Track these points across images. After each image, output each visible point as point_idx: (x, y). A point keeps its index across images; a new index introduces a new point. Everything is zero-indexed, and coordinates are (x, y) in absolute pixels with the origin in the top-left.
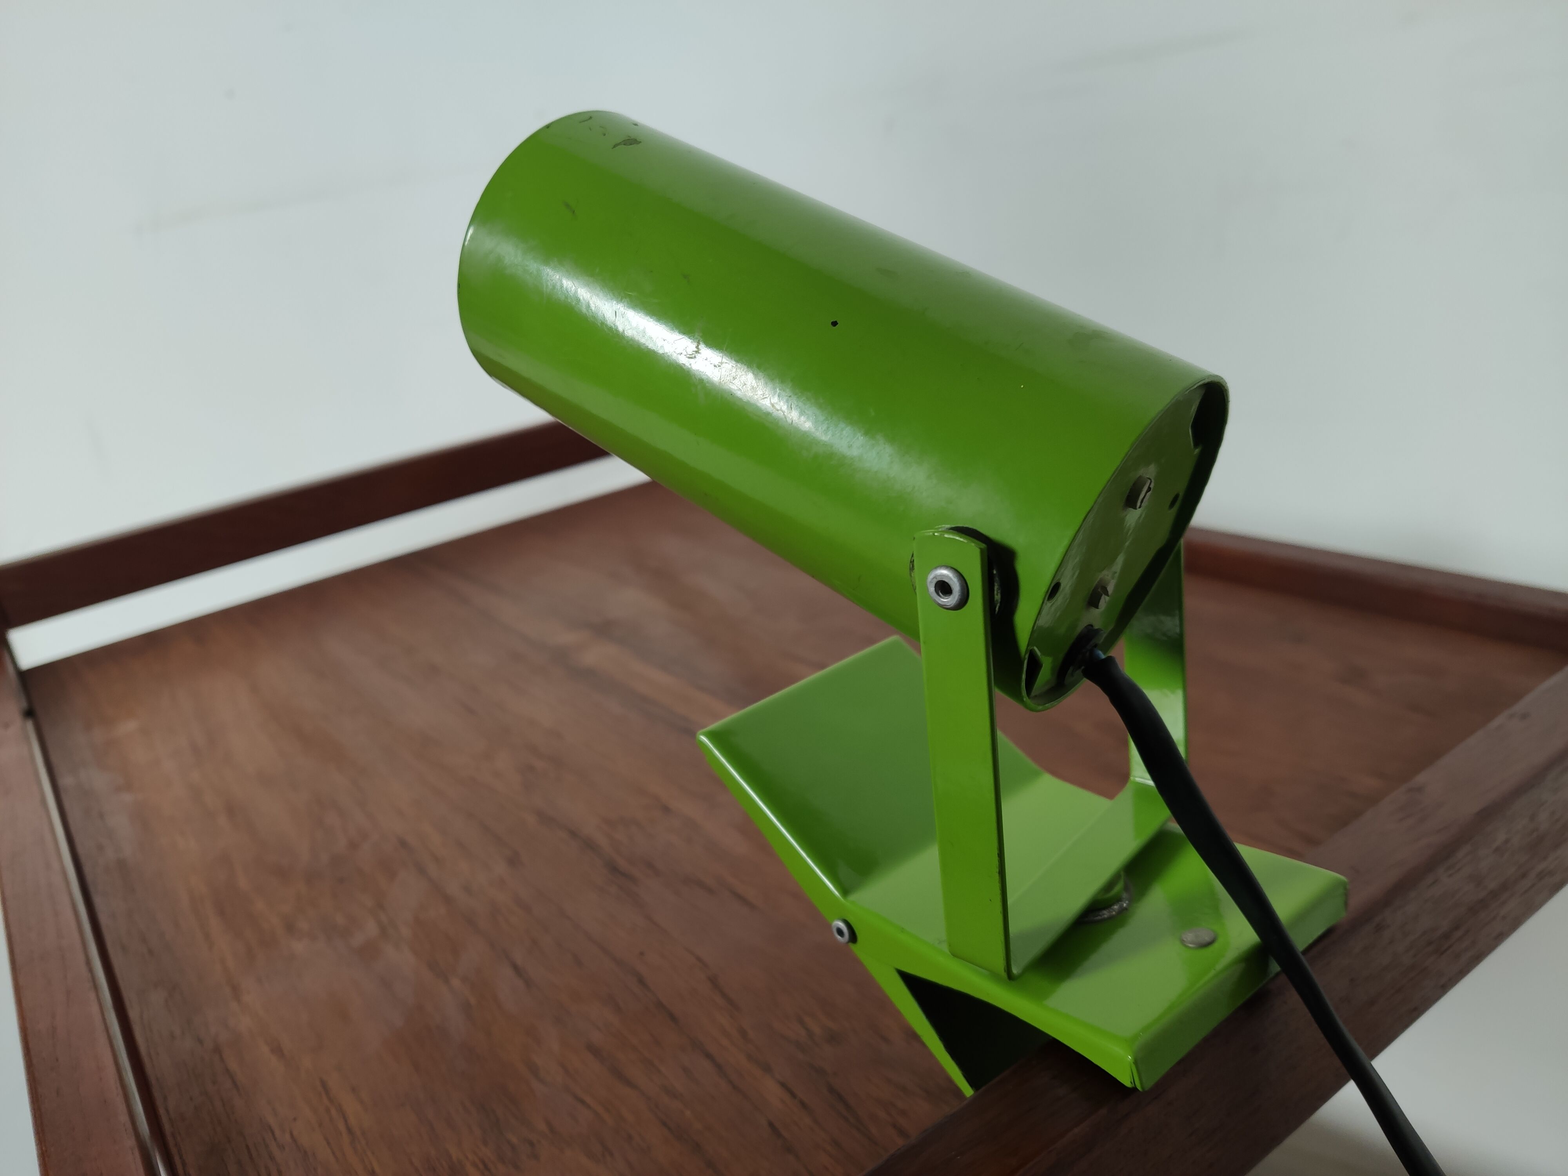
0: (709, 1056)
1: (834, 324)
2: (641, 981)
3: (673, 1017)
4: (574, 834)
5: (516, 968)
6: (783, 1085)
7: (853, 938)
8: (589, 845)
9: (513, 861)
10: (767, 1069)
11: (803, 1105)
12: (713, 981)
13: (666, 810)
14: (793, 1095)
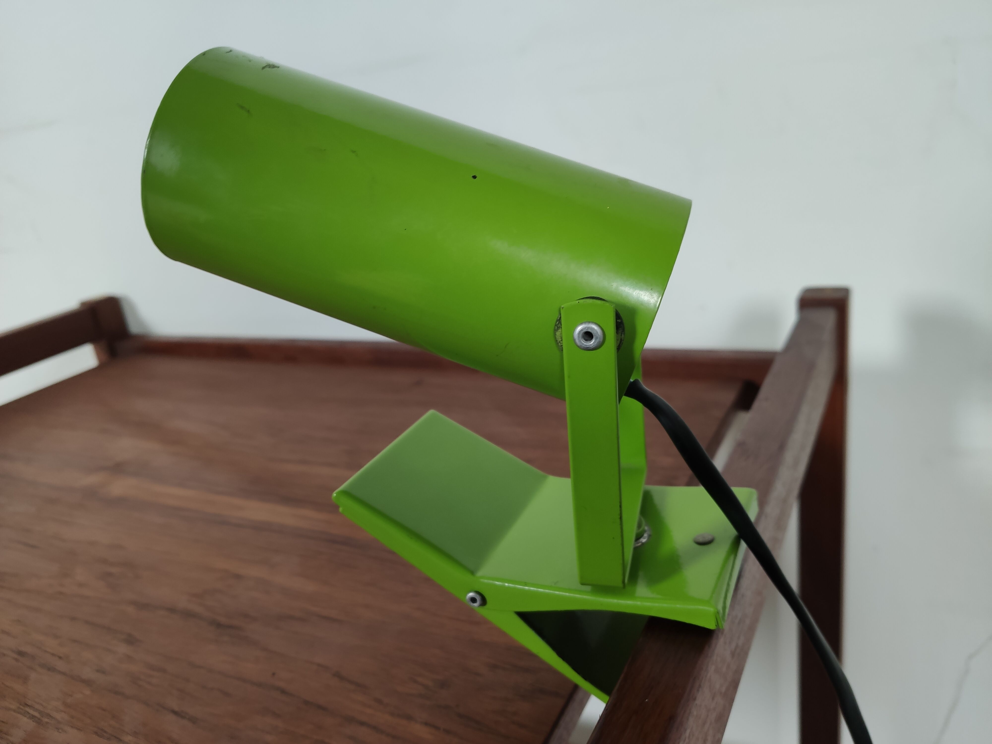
0: (362, 724)
1: (474, 177)
2: (283, 692)
3: (320, 707)
4: (172, 610)
5: (175, 713)
6: (426, 724)
7: (484, 602)
8: (188, 615)
9: (130, 640)
10: (409, 718)
11: (447, 732)
12: (338, 675)
13: (238, 577)
14: (437, 728)
